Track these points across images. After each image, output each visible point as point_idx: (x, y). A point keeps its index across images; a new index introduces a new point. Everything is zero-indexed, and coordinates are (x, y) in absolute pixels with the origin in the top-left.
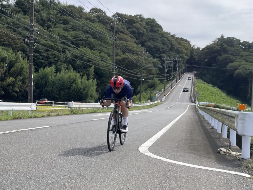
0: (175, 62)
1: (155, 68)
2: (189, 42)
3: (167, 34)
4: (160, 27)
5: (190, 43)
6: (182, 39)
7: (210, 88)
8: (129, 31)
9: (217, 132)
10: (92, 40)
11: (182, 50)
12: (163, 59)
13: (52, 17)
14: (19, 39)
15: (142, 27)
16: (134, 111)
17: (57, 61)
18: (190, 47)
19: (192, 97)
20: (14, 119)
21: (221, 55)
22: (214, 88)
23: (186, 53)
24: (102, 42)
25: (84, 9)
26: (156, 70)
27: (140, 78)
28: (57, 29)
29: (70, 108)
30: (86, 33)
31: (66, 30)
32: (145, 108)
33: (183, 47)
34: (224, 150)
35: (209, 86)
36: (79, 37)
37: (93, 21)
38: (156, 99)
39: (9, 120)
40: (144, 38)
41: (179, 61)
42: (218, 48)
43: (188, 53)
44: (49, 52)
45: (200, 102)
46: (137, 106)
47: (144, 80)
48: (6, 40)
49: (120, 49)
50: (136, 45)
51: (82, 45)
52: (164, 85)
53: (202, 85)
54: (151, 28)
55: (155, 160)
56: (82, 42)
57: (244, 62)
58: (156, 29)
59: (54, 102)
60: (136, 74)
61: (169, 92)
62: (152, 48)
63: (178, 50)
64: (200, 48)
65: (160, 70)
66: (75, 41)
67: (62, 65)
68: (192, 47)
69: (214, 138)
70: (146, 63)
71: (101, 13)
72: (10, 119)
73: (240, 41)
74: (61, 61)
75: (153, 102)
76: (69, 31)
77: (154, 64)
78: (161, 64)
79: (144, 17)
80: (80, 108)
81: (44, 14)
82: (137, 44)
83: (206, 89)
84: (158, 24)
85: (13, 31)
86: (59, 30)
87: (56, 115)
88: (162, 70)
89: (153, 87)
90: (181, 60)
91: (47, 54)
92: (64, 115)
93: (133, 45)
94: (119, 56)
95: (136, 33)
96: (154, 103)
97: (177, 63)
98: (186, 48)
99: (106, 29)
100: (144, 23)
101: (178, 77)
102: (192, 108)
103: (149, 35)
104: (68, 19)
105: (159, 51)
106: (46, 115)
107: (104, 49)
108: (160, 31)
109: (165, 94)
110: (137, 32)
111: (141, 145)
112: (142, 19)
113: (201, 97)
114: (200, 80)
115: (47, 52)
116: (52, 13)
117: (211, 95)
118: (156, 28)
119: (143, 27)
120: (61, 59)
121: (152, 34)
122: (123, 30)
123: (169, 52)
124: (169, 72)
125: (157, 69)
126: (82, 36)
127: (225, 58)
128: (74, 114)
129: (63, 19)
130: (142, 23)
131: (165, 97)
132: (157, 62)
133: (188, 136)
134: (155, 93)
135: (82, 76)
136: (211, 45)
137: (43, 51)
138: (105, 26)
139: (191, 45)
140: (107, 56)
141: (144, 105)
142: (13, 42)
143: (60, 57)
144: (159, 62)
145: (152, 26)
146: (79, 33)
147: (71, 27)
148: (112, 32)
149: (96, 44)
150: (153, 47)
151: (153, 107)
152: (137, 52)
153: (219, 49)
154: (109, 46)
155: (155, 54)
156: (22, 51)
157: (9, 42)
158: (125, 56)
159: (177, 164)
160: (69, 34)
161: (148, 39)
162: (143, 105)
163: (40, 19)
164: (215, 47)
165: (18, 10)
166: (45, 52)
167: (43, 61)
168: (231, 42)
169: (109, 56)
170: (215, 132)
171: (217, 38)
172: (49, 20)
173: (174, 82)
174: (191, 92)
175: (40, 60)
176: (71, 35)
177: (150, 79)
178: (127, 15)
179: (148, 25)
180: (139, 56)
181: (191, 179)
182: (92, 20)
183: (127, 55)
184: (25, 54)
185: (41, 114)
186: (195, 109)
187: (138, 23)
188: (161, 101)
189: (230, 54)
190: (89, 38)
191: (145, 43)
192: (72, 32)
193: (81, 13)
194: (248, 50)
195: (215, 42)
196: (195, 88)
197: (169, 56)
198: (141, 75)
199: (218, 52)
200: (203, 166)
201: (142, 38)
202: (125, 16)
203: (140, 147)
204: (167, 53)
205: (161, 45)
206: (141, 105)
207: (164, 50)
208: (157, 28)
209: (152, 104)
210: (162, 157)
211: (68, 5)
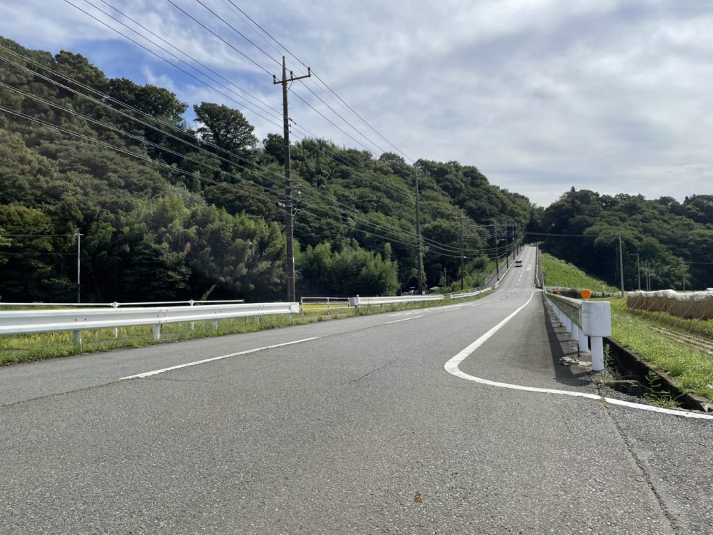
0: (510, 229)
1: (481, 239)
2: (527, 200)
3: (495, 188)
4: (484, 179)
5: (529, 201)
6: (516, 195)
7: (562, 265)
8: (441, 186)
10: (387, 201)
11: (518, 211)
12: (491, 225)
13: (323, 168)
16: (452, 306)
17: (335, 233)
18: (530, 206)
19: (537, 281)
20: (261, 329)
21: (573, 217)
22: (567, 265)
23: (524, 215)
24: (401, 203)
25: (372, 155)
27: (460, 255)
28: (333, 185)
29: (354, 307)
30: (377, 190)
31: (347, 186)
33: (518, 207)
34: (568, 359)
35: (560, 262)
36: (366, 196)
37: (386, 173)
38: (485, 285)
40: (462, 195)
41: (515, 227)
42: (568, 206)
43: (527, 216)
45: (549, 287)
47: (465, 257)
48: (253, 205)
49: (428, 212)
50: (452, 207)
51: (373, 208)
52: (496, 264)
53: (551, 261)
54: (471, 181)
56: (372, 205)
57: (606, 226)
58: (479, 182)
61: (505, 274)
62: (475, 210)
63: (514, 213)
64: (544, 207)
65: (488, 241)
66: (361, 202)
69: (560, 342)
70: (467, 232)
71: (397, 161)
73: (598, 195)
74: (341, 234)
76: (351, 188)
77: (480, 233)
78: (490, 232)
79: (461, 165)
80: (370, 305)
81: (312, 164)
82: (454, 205)
83: (557, 267)
84: (482, 175)
86: (337, 186)
87: (332, 319)
88: (491, 241)
89: (480, 266)
90: (518, 226)
91: (320, 223)
93: (447, 207)
94: (427, 223)
95: (450, 189)
96: (482, 291)
97: (512, 230)
98: (524, 208)
99: (405, 184)
100: (460, 174)
101: (516, 251)
102: (538, 296)
103: (470, 191)
104: (347, 169)
105: (486, 214)
106: (316, 320)
107: (405, 214)
108: (485, 185)
109: (498, 278)
110: (451, 187)
112: (456, 166)
114: (547, 254)
116: (323, 161)
117: (565, 275)
119: (459, 180)
120: (340, 231)
121: (474, 189)
122: (431, 184)
123: (500, 215)
124: (501, 244)
125: (485, 241)
126: (371, 195)
127: (579, 220)
128: (361, 315)
129: (341, 170)
130: (457, 173)
131: (498, 282)
132: (484, 231)
134: (484, 275)
135: (375, 255)
136: (557, 203)
137: (313, 220)
138: (405, 179)
140: (410, 225)
141: (470, 295)
142: (265, 206)
143: (340, 227)
144: (487, 230)
145: (473, 178)
146: (367, 191)
147: (354, 182)
149: (393, 207)
150: (476, 208)
151: (482, 298)
152: (453, 216)
153: (570, 207)
155: (479, 218)
156: (280, 221)
157: (257, 207)
158: (437, 222)
159: (497, 387)
160: (351, 193)
161: (468, 197)
162: (466, 295)
163: (306, 171)
164: (564, 205)
165: (271, 157)
166: (316, 221)
167: (313, 234)
168: (585, 196)
170: (564, 333)
171: (566, 192)
172: (319, 172)
173: (510, 259)
174: (536, 272)
175: (309, 233)
176: (354, 194)
177: (475, 256)
178: (435, 163)
179: (468, 177)
180: (456, 222)
182: (384, 171)
185: (307, 318)
187: (451, 173)
188: (494, 288)
189: (586, 215)
190: (381, 198)
191: (465, 203)
192: (356, 190)
193: (368, 161)
194: (611, 207)
195: (563, 198)
196: (540, 267)
197: (500, 221)
198: (460, 250)
199: (569, 213)
201: (459, 196)
202: (433, 165)
204: (497, 216)
205: (488, 204)
206: (463, 295)
207: (492, 211)
209: (479, 293)
210: (476, 376)
211: (347, 149)
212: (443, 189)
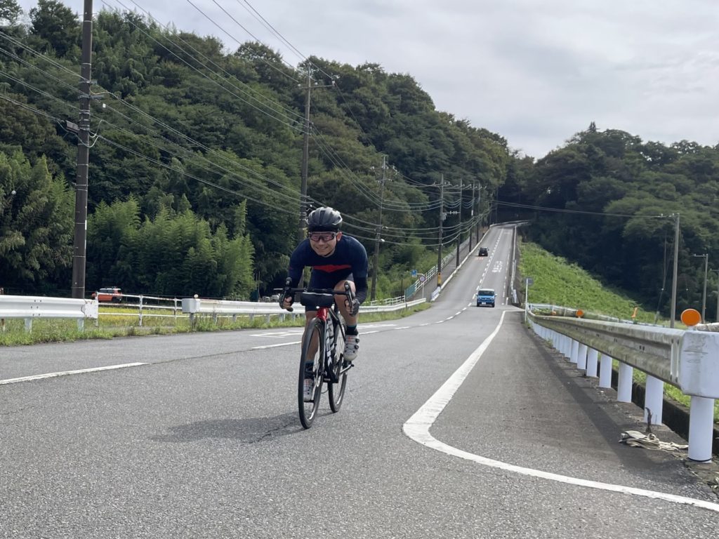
0: (467, 193)
1: (411, 209)
2: (503, 142)
3: (445, 118)
4: (426, 99)
5: (506, 144)
6: (484, 133)
7: (558, 266)
8: (344, 109)
9: (600, 386)
10: (244, 130)
11: (486, 161)
12: (434, 185)
13: (133, 65)
14: (43, 123)
15: (378, 97)
17: (147, 184)
18: (507, 154)
19: (511, 291)
20: (36, 342)
21: (589, 179)
22: (569, 267)
23: (494, 170)
24: (269, 135)
25: (222, 46)
26: (415, 214)
27: (373, 236)
28: (148, 98)
30: (227, 111)
31: (173, 101)
32: (387, 317)
33: (486, 154)
34: (637, 435)
35: (556, 260)
36: (207, 120)
37: (246, 79)
38: (414, 294)
39: (25, 344)
40: (382, 127)
41: (477, 191)
42: (580, 158)
43: (501, 172)
44: (126, 159)
45: (535, 305)
46: (367, 311)
47: (383, 240)
48: (7, 125)
49: (318, 155)
50: (362, 147)
51: (217, 143)
52: (437, 256)
53: (538, 257)
54: (402, 102)
55: (458, 463)
56: (216, 136)
57: (650, 199)
58: (416, 104)
59: (143, 297)
60: (363, 225)
61: (451, 276)
62: (405, 156)
63: (476, 164)
64: (533, 158)
65: (425, 214)
66: (197, 130)
67: (162, 195)
68: (510, 154)
69: (597, 403)
70: (388, 196)
71: (268, 58)
72: (27, 342)
73: (638, 141)
74: (158, 185)
75: (406, 301)
76: (180, 104)
77: (410, 198)
78: (429, 198)
79: (385, 72)
81: (114, 57)
82: (366, 144)
83: (549, 269)
84: (422, 92)
85: (26, 100)
86: (155, 99)
87: (152, 334)
88: (431, 216)
89: (406, 260)
90: (482, 191)
91: (120, 165)
92: (174, 332)
93: (352, 146)
94: (315, 174)
95: (362, 115)
96: (410, 304)
97: (472, 195)
98: (496, 156)
99: (280, 101)
100: (383, 89)
101: (474, 234)
102: (512, 319)
103: (398, 120)
104: (177, 70)
105: (424, 164)
107: (275, 155)
108: (427, 110)
109: (440, 282)
110: (364, 111)
111: (406, 420)
112: (379, 76)
113: (536, 290)
114: (532, 244)
115: (119, 159)
116: (135, 52)
117: (563, 286)
118: (415, 102)
119: (380, 99)
120: (157, 180)
121: (406, 117)
122: (326, 104)
123: (450, 166)
124: (450, 220)
125: (418, 213)
126: (215, 118)
127: (599, 185)
128: (200, 331)
129: (165, 70)
130: (377, 87)
131: (439, 289)
132: (419, 195)
133: (526, 395)
134: (413, 276)
135: (214, 228)
136: (561, 150)
137: (110, 158)
138: (279, 92)
139: (508, 150)
140: (282, 175)
141: (386, 310)
142: (27, 129)
143: (156, 174)
144: (424, 193)
145: (405, 96)
146: (209, 109)
147: (186, 93)
148: (296, 108)
149: (254, 142)
150: (406, 153)
151: (408, 316)
152: (364, 165)
153: (584, 161)
154: (289, 148)
155: (412, 170)
156: (51, 157)
157: (14, 129)
158: (332, 175)
160: (180, 112)
161: (394, 131)
162: (380, 308)
163: (103, 69)
164: (572, 157)
165: (43, 42)
166: (114, 160)
167: (107, 183)
168: (615, 143)
169: (288, 176)
170: (595, 387)
171: (580, 132)
172: (127, 73)
173: (463, 250)
174: (510, 275)
175: (100, 180)
176: (186, 115)
177: (398, 240)
178: (338, 65)
179: (395, 94)
180: (370, 177)
181: (570, 516)
182: (242, 75)
183: (338, 174)
184: (59, 163)
185: (110, 329)
186: (523, 322)
187: (366, 86)
188: (429, 300)
189: (614, 176)
190: (234, 125)
191: (386, 142)
192: (190, 107)
193: (214, 57)
194: (662, 164)
195: (573, 142)
196: (519, 267)
197: (448, 178)
198: (374, 227)
199: (581, 171)
200: (592, 480)
201: (377, 128)
202: (333, 68)
203: (405, 425)
204: (445, 168)
205: (429, 146)
206: (377, 308)
207: (436, 160)
208: (418, 103)
209: (405, 306)
210: (473, 453)
211: (179, 33)
212: (349, 114)
